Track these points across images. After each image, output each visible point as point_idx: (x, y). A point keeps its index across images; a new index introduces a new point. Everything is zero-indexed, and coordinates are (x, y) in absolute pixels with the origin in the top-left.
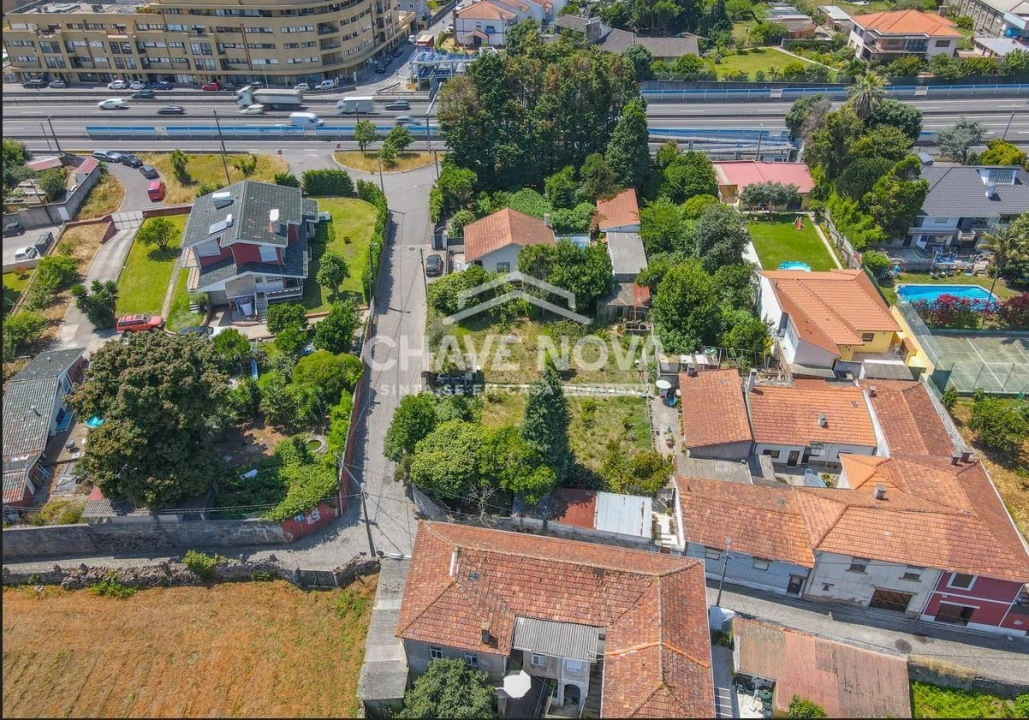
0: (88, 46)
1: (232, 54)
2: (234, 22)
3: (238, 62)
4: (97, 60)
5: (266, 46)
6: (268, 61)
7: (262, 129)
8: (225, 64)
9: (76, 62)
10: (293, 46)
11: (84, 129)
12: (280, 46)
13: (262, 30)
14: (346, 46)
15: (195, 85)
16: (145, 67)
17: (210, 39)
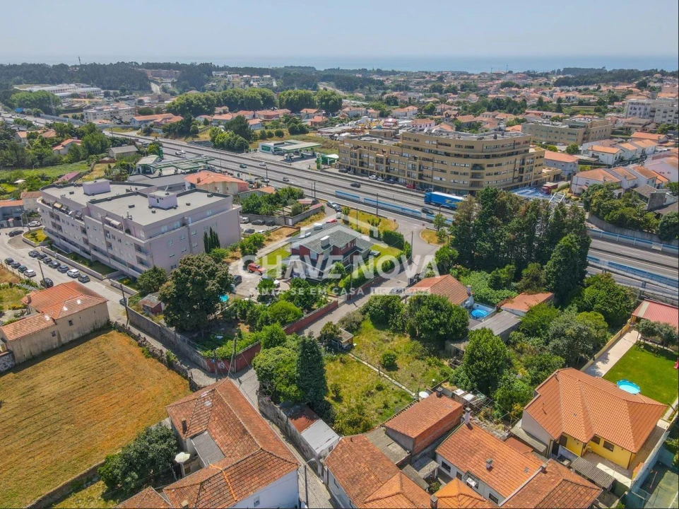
0: (368, 158)
1: (426, 172)
2: (430, 156)
3: (427, 176)
4: (370, 165)
5: (442, 171)
6: (441, 179)
7: (403, 209)
8: (421, 176)
9: (362, 164)
10: (456, 173)
11: (334, 191)
12: (448, 172)
13: (442, 162)
14: (487, 179)
15: (405, 184)
16: (387, 171)
17: (417, 163)
